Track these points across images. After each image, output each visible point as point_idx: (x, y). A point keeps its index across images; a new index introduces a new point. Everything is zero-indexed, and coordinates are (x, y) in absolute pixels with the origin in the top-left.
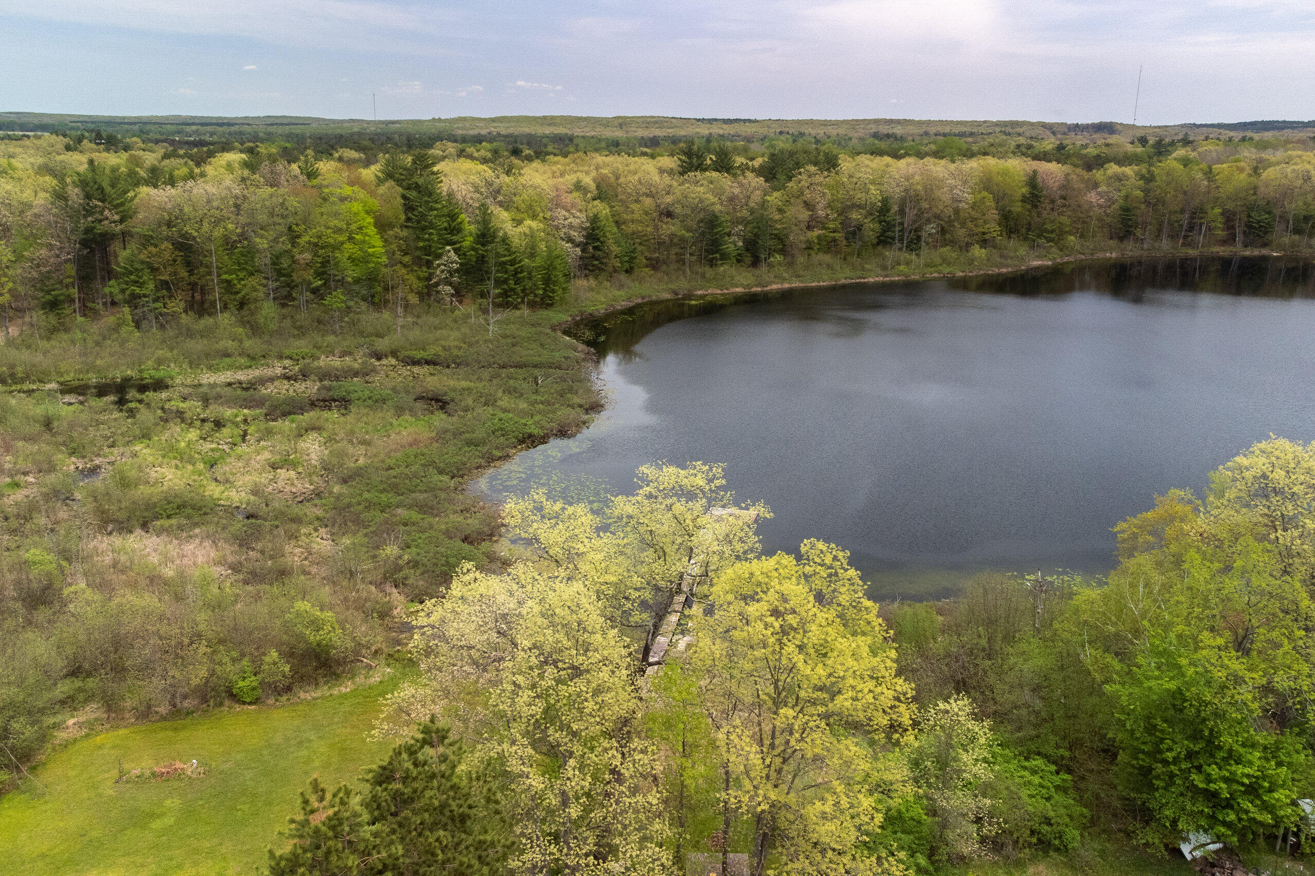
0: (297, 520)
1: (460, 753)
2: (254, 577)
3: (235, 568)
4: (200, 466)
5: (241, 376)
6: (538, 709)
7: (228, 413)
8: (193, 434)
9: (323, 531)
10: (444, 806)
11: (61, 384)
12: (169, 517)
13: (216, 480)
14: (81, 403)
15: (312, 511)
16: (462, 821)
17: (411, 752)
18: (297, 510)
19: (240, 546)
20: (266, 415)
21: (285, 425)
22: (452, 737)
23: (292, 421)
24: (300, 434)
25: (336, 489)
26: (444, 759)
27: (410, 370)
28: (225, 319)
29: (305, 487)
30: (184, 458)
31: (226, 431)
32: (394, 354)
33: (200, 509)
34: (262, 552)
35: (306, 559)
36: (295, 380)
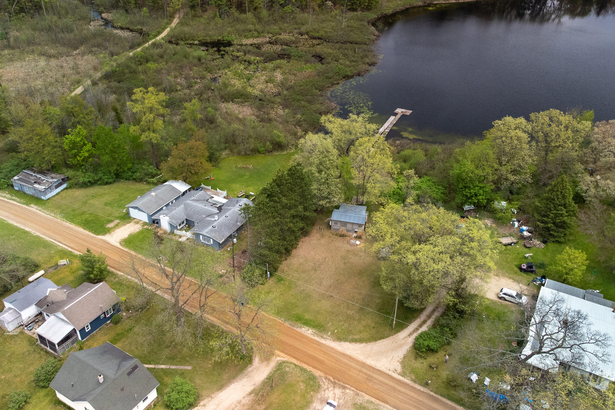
0: (273, 102)
1: (304, 168)
2: (262, 120)
3: (258, 117)
4: (245, 80)
5: (255, 41)
6: (318, 162)
7: (252, 58)
8: (242, 67)
9: (280, 106)
10: (299, 176)
11: (199, 41)
12: (238, 98)
13: (250, 86)
14: (207, 50)
15: (278, 100)
16: (303, 179)
17: (295, 167)
18: (273, 99)
19: (258, 110)
20: (264, 60)
21: (270, 65)
22: (303, 165)
23: (272, 64)
24: (274, 69)
25: (285, 92)
26: (300, 169)
27: (312, 42)
28: (249, 15)
29: (275, 90)
30: (240, 76)
31: (252, 66)
32: (307, 33)
33: (247, 96)
34: (264, 112)
35: (276, 116)
36: (273, 44)
